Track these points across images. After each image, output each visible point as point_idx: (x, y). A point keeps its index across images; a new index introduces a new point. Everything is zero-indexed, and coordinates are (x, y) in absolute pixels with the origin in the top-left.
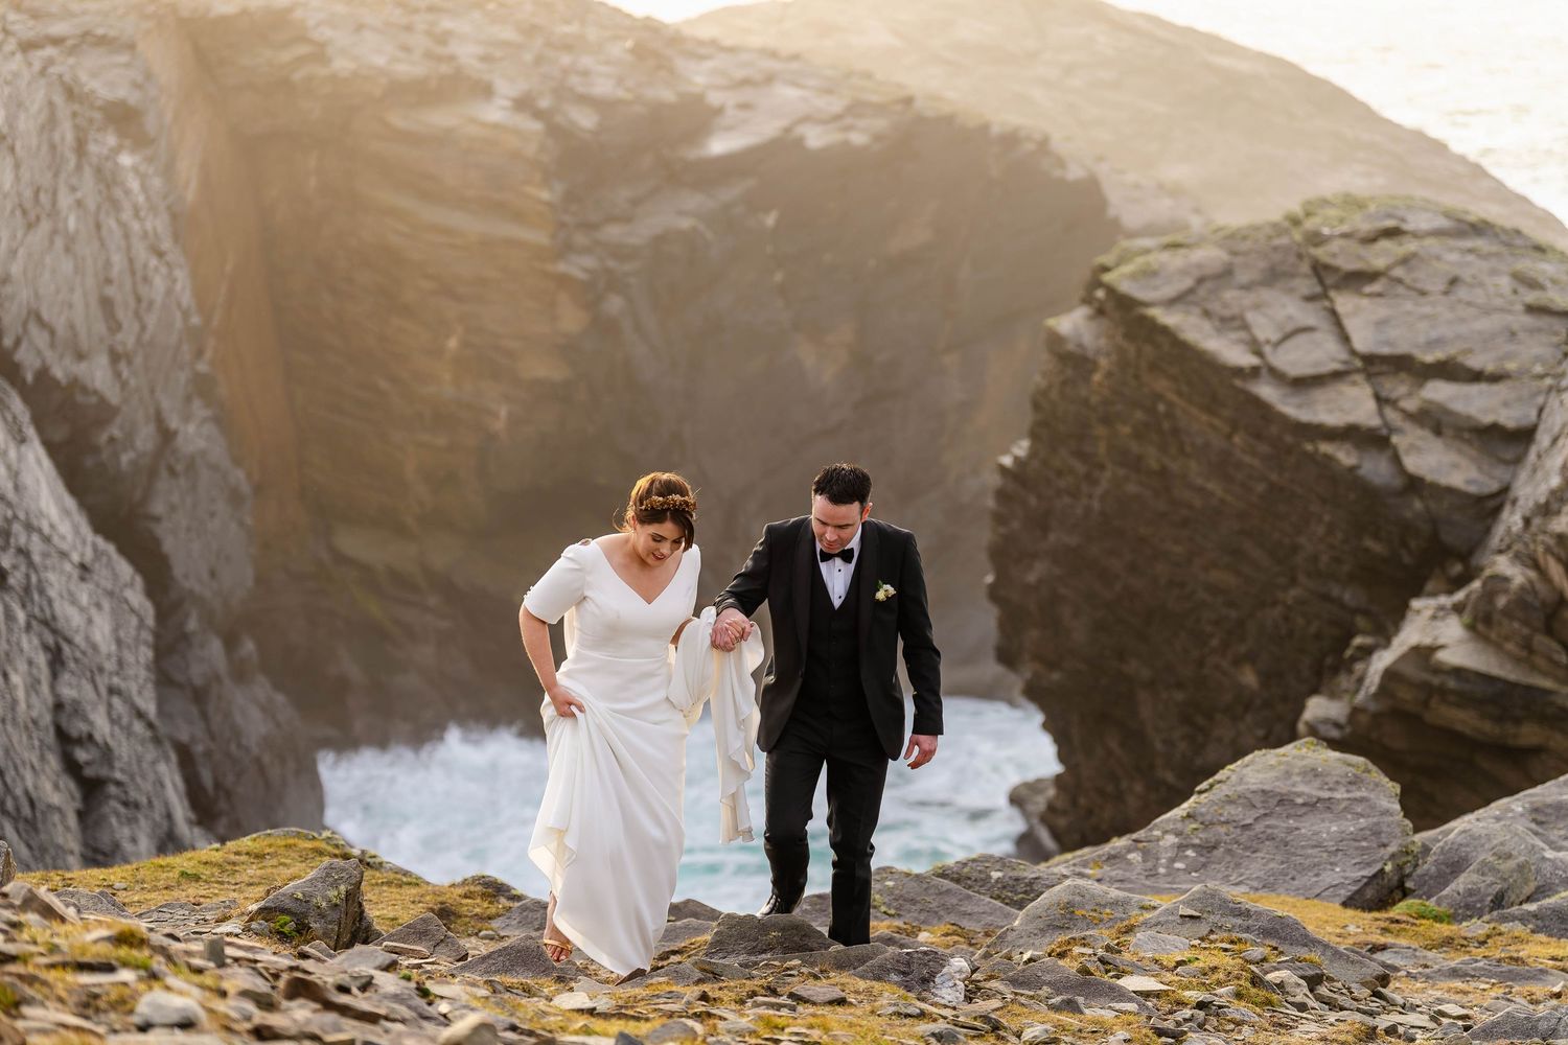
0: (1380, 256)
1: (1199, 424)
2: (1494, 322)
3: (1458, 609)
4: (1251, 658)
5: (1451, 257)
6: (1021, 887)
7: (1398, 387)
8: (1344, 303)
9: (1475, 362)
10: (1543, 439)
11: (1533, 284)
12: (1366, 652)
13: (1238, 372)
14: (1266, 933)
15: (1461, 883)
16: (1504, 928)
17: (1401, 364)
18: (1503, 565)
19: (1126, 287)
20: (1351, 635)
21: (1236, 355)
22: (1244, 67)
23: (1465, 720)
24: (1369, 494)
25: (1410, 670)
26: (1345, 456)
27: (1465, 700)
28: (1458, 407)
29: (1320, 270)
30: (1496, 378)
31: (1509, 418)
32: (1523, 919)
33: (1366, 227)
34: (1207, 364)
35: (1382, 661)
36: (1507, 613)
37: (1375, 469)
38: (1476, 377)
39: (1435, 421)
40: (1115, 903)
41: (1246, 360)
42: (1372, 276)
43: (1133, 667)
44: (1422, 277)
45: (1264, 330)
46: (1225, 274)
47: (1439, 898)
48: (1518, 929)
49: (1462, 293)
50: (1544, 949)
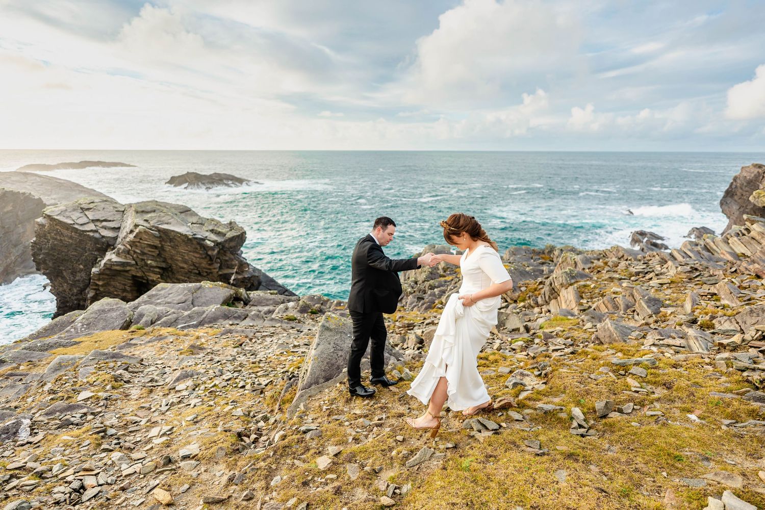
0: (91, 206)
1: (65, 232)
2: (112, 213)
3: (114, 253)
4: (81, 264)
5: (103, 205)
6: (46, 346)
7: (98, 224)
8: (87, 213)
9: (109, 219)
10: (122, 228)
11: (116, 208)
12: (100, 261)
13: (71, 224)
14: (113, 357)
15: (144, 319)
16: (155, 328)
17: (98, 220)
18: (120, 246)
19: (48, 214)
20: (97, 259)
21: (69, 221)
22: (62, 182)
23: (118, 268)
24: (96, 239)
25: (108, 263)
26: (91, 234)
27: (117, 265)
28: (108, 225)
29: (82, 208)
30: (113, 221)
31: (116, 226)
32: (158, 325)
33: (88, 202)
34: (65, 224)
35: (103, 262)
36: (122, 252)
37: (97, 235)
38: (110, 221)
39: (105, 228)
40: (72, 359)
41: (72, 222)
42: (91, 209)
43: (61, 268)
44: (98, 208)
45: (74, 218)
46: (66, 210)
47: (140, 324)
48: (158, 327)
49: (105, 210)
50: (165, 331)
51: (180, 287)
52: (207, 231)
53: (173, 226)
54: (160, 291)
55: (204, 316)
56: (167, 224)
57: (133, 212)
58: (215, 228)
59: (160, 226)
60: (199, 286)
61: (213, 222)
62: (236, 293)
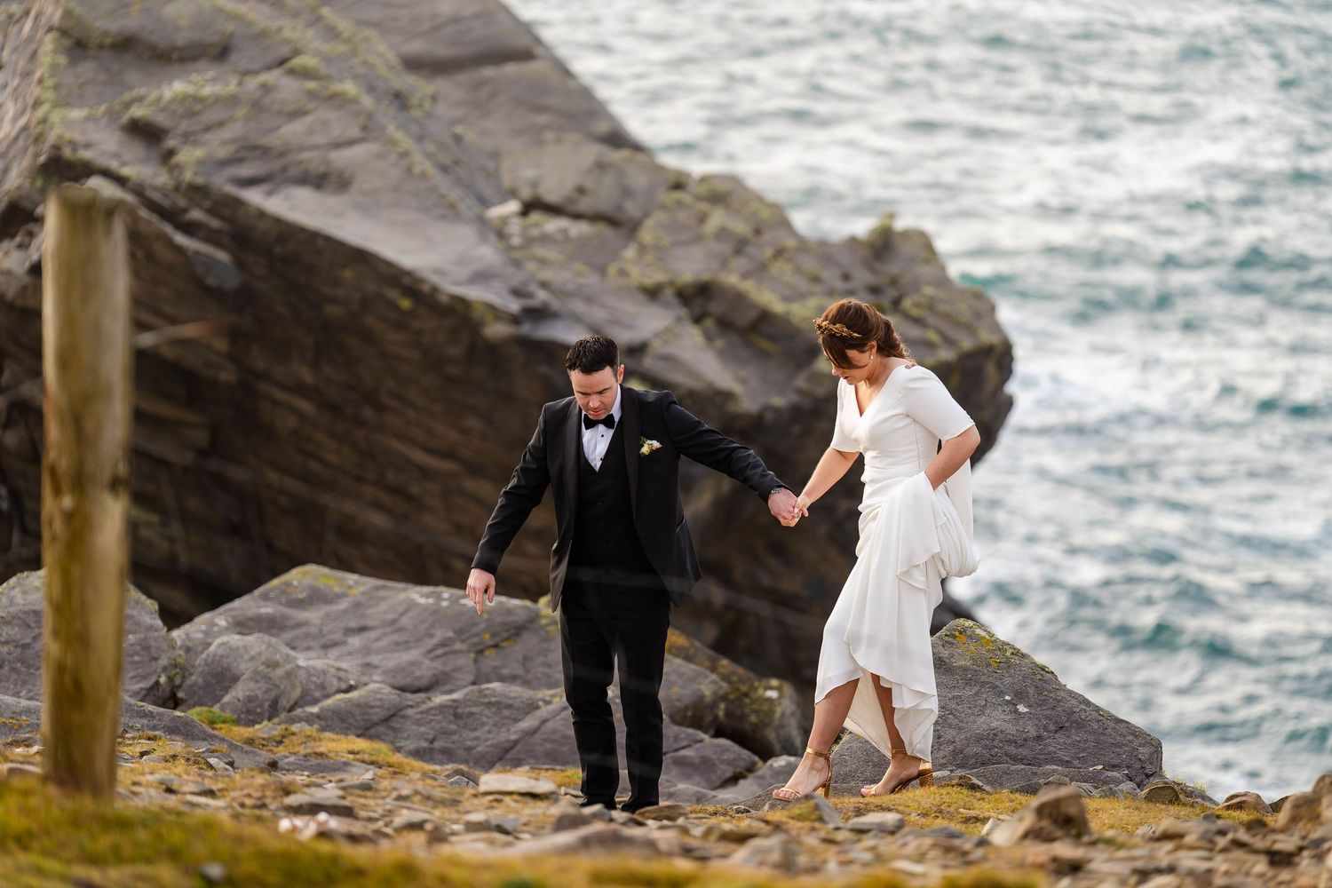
15: (238, 692)
16: (295, 728)
32: (310, 719)
47: (222, 705)
48: (309, 730)
50: (338, 745)
51: (412, 605)
52: (653, 293)
53: (369, 207)
54: (299, 604)
55: (527, 723)
56: (319, 181)
57: (48, 43)
58: (732, 279)
59: (254, 197)
60: (520, 617)
61: (717, 218)
62: (737, 699)
